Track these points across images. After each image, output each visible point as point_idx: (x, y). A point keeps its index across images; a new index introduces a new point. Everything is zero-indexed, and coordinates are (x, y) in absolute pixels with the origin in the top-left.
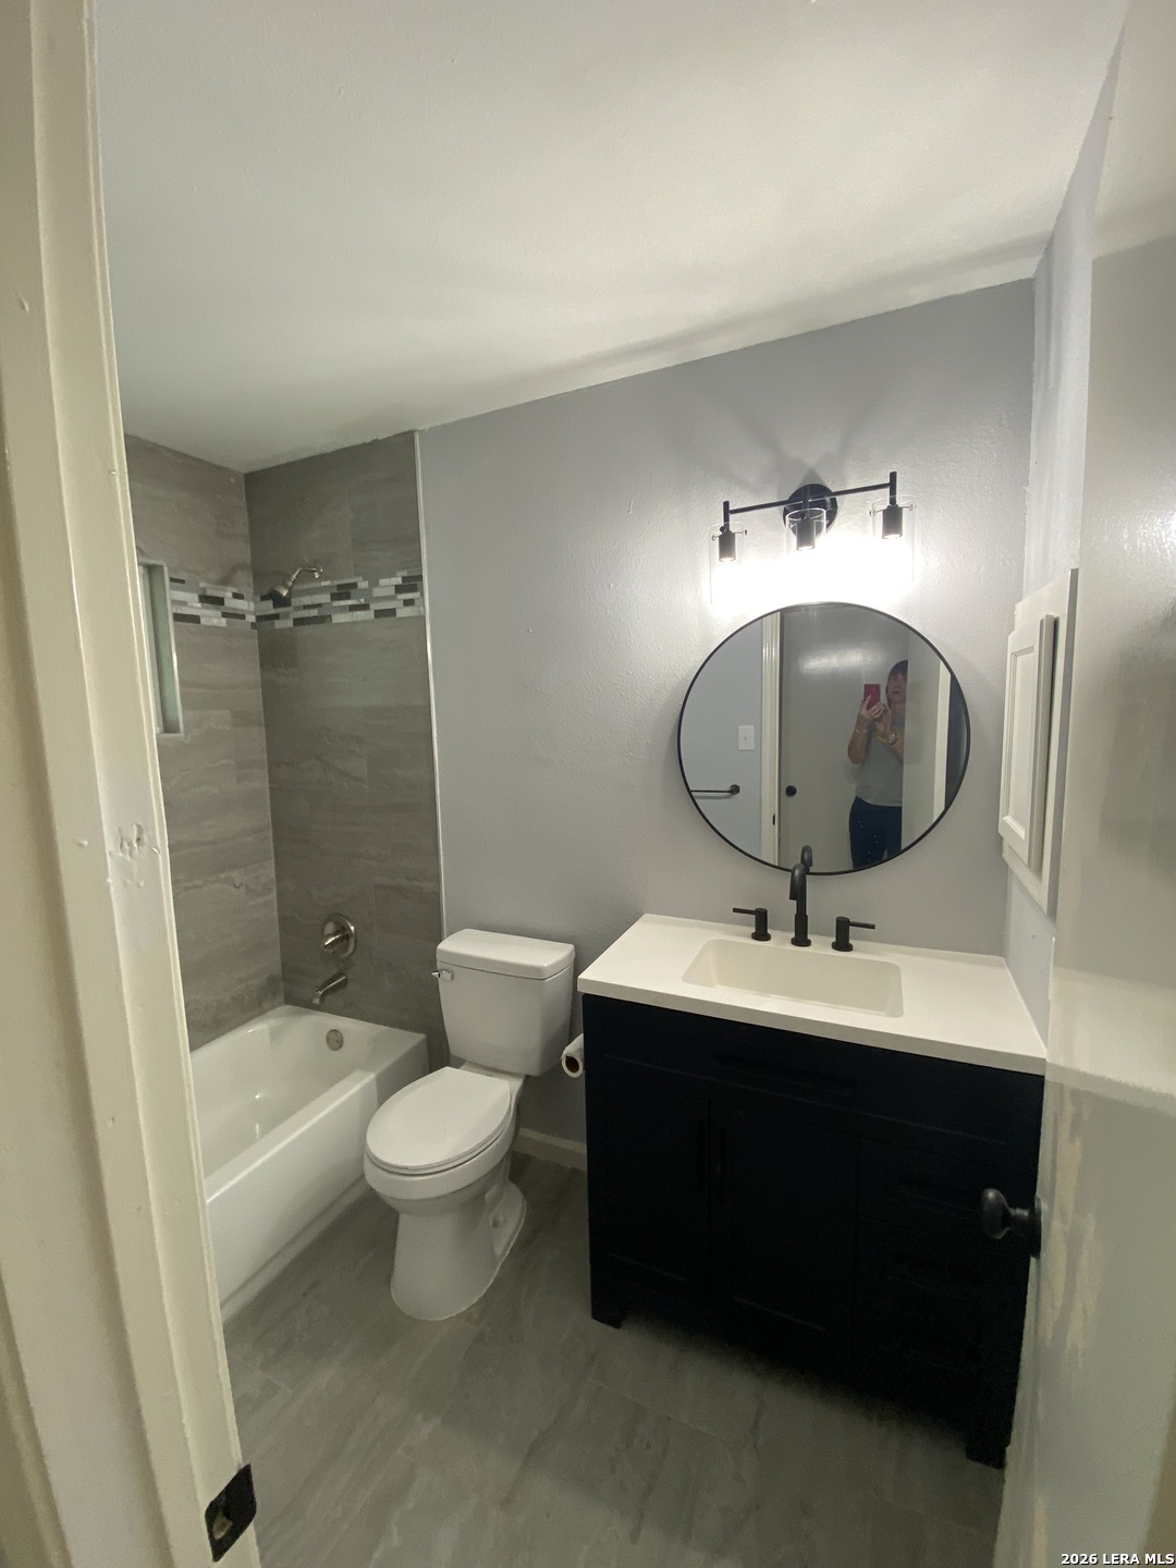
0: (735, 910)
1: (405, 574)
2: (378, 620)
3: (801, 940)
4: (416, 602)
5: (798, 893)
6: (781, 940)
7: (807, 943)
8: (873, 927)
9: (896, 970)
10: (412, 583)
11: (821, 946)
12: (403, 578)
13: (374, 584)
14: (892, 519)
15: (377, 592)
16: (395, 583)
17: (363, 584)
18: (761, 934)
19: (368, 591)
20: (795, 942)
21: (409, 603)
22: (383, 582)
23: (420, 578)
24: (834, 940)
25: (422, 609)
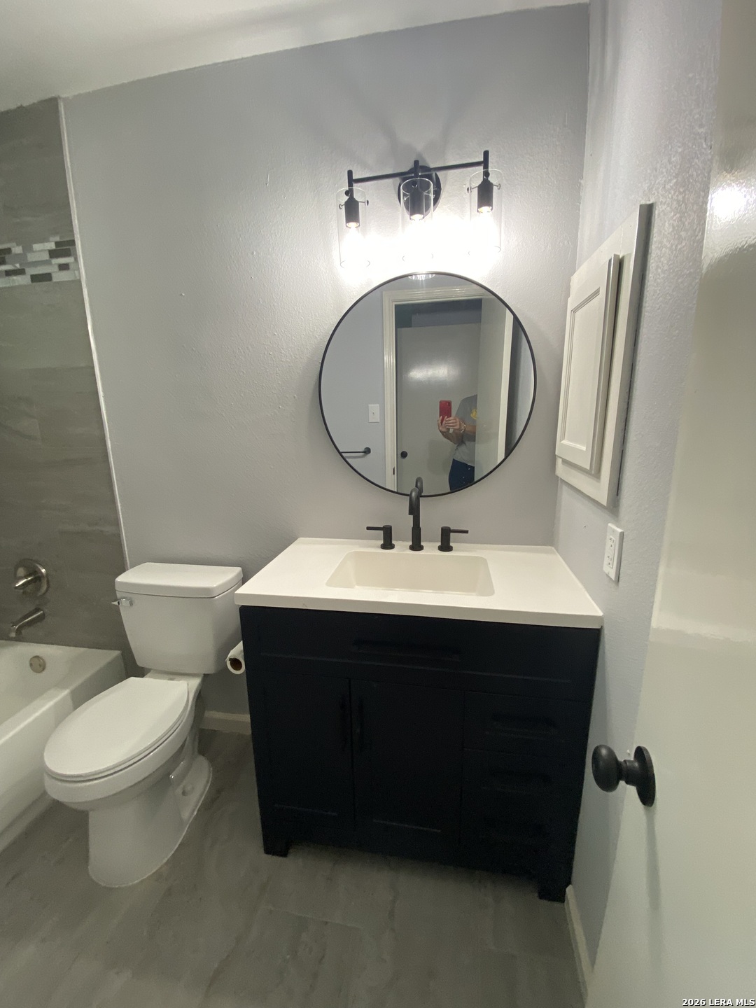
0: (368, 528)
1: (58, 239)
2: (34, 284)
3: (417, 546)
4: (71, 266)
5: (414, 510)
6: (402, 547)
7: (421, 548)
8: (466, 532)
9: (484, 562)
10: (65, 248)
11: (431, 549)
12: (57, 244)
13: (28, 248)
14: (485, 194)
15: (31, 257)
16: (49, 248)
17: (17, 250)
18: (388, 545)
19: (23, 256)
20: (413, 548)
21: (64, 267)
22: (36, 247)
23: (73, 243)
24: (440, 544)
25: (76, 272)
